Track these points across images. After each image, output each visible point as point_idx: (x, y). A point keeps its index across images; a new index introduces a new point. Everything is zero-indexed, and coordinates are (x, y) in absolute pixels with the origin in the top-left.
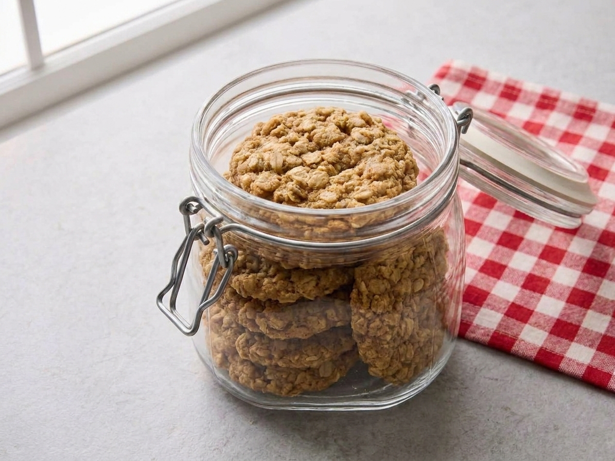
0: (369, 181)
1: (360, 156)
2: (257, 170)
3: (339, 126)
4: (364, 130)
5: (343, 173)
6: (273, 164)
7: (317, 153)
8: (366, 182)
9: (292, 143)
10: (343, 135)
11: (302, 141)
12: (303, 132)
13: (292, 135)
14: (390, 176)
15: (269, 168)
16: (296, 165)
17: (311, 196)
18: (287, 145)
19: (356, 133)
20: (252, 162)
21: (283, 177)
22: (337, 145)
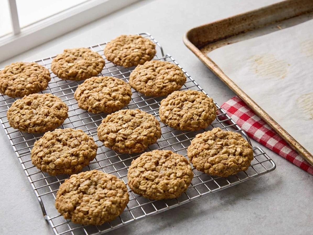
0: (145, 129)
1: (141, 122)
2: (108, 133)
3: (131, 115)
4: (139, 114)
5: (136, 129)
6: (113, 130)
7: (126, 124)
8: (145, 130)
9: (117, 122)
10: (133, 117)
11: (120, 122)
12: (119, 119)
13: (116, 120)
14: (152, 126)
15: (112, 132)
16: (121, 129)
17: (129, 137)
18: (116, 123)
19: (137, 116)
20: (106, 131)
21: (118, 133)
22: (132, 121)
